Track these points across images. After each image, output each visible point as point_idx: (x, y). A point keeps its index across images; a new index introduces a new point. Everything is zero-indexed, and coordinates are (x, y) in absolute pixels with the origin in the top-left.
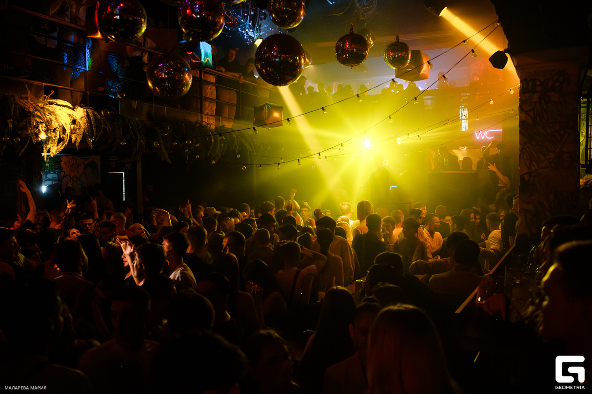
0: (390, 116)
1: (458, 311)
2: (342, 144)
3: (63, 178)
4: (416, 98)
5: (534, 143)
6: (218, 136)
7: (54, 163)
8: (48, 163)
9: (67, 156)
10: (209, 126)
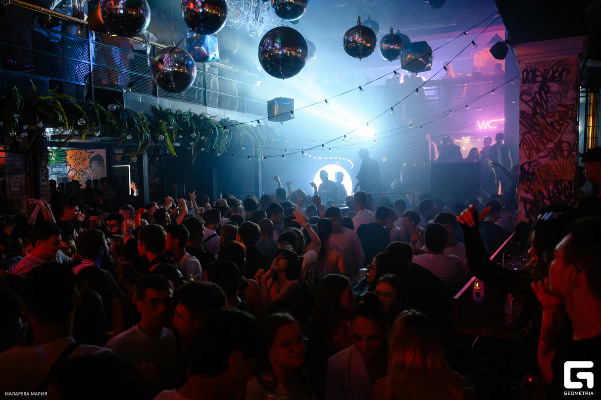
0: (392, 108)
1: (456, 297)
2: (345, 136)
3: (69, 171)
4: (417, 90)
5: (534, 133)
6: (222, 128)
7: (59, 156)
8: (54, 157)
9: (72, 150)
10: (213, 118)
